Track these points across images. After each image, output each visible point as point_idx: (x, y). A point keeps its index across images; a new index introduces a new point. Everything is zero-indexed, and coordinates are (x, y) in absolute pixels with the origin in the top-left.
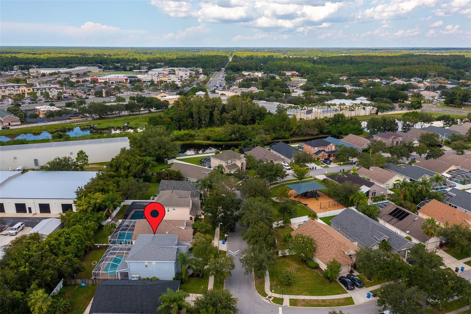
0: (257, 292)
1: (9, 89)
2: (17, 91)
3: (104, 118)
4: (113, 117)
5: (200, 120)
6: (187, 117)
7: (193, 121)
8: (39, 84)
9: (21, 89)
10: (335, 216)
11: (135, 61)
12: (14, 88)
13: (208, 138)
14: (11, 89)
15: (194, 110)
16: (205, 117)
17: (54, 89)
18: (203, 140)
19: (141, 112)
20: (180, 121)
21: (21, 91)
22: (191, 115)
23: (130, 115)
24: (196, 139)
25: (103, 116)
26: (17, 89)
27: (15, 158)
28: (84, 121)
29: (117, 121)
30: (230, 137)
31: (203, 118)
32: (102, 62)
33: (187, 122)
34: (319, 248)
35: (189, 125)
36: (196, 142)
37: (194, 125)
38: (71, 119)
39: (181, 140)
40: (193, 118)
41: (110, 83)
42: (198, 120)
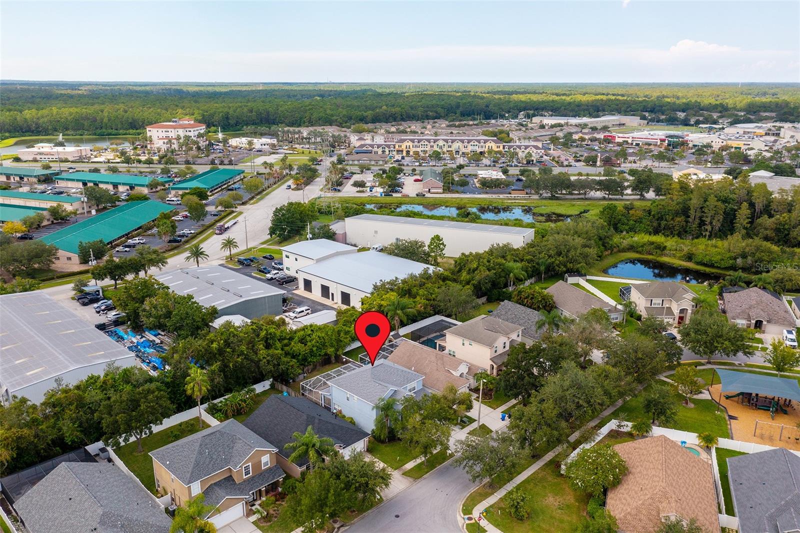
0: (463, 503)
1: (473, 144)
2: (482, 147)
3: (557, 199)
4: (574, 199)
5: (702, 223)
6: (677, 214)
7: (687, 222)
8: (519, 139)
9: (488, 144)
10: (744, 453)
11: (717, 109)
12: (480, 143)
13: (689, 257)
14: (475, 144)
15: (695, 202)
16: (713, 218)
17: (533, 149)
18: (680, 258)
19: (625, 197)
20: (660, 219)
21: (487, 147)
22: (685, 211)
23: (604, 198)
24: (666, 255)
25: (556, 195)
26: (482, 144)
27: (376, 232)
28: (525, 199)
29: (573, 205)
30: (731, 262)
31: (708, 220)
32: (654, 109)
33: (672, 222)
34: (625, 486)
35: (676, 228)
36: (665, 259)
37: (688, 229)
38: (510, 194)
39: (637, 252)
40: (689, 217)
41: (634, 144)
42: (697, 221)
